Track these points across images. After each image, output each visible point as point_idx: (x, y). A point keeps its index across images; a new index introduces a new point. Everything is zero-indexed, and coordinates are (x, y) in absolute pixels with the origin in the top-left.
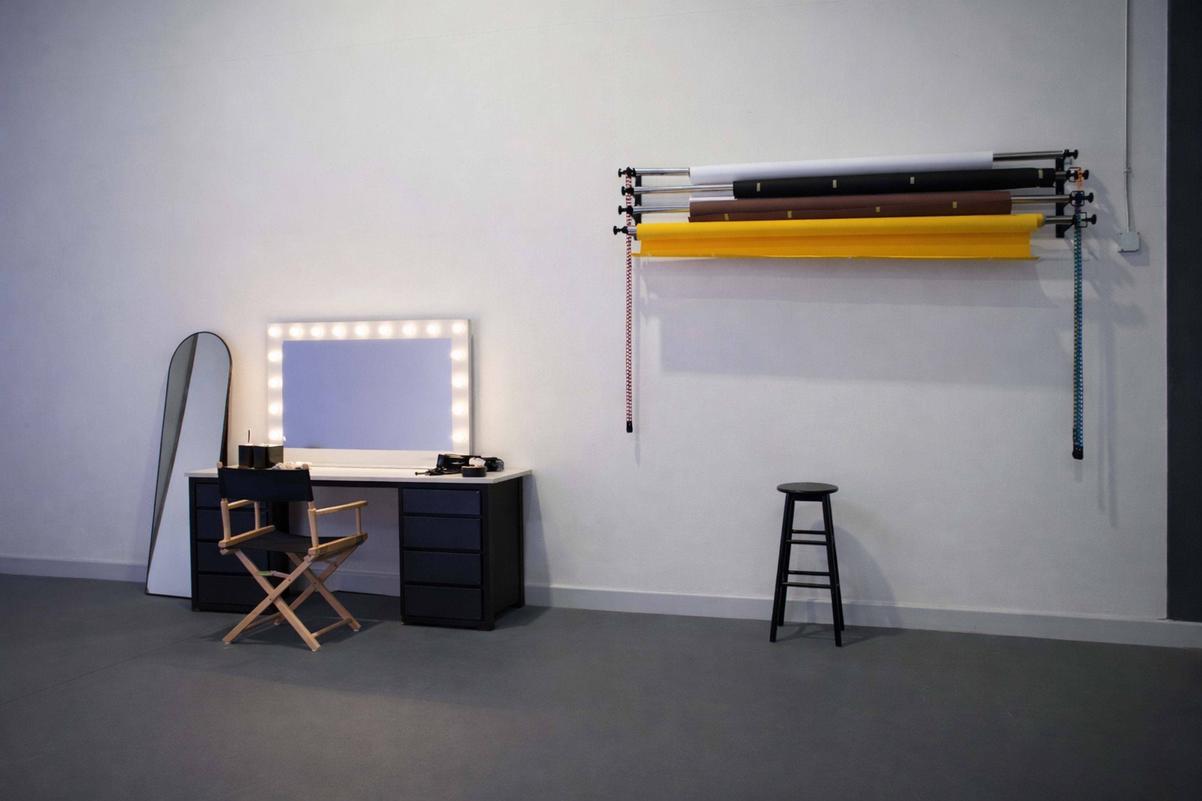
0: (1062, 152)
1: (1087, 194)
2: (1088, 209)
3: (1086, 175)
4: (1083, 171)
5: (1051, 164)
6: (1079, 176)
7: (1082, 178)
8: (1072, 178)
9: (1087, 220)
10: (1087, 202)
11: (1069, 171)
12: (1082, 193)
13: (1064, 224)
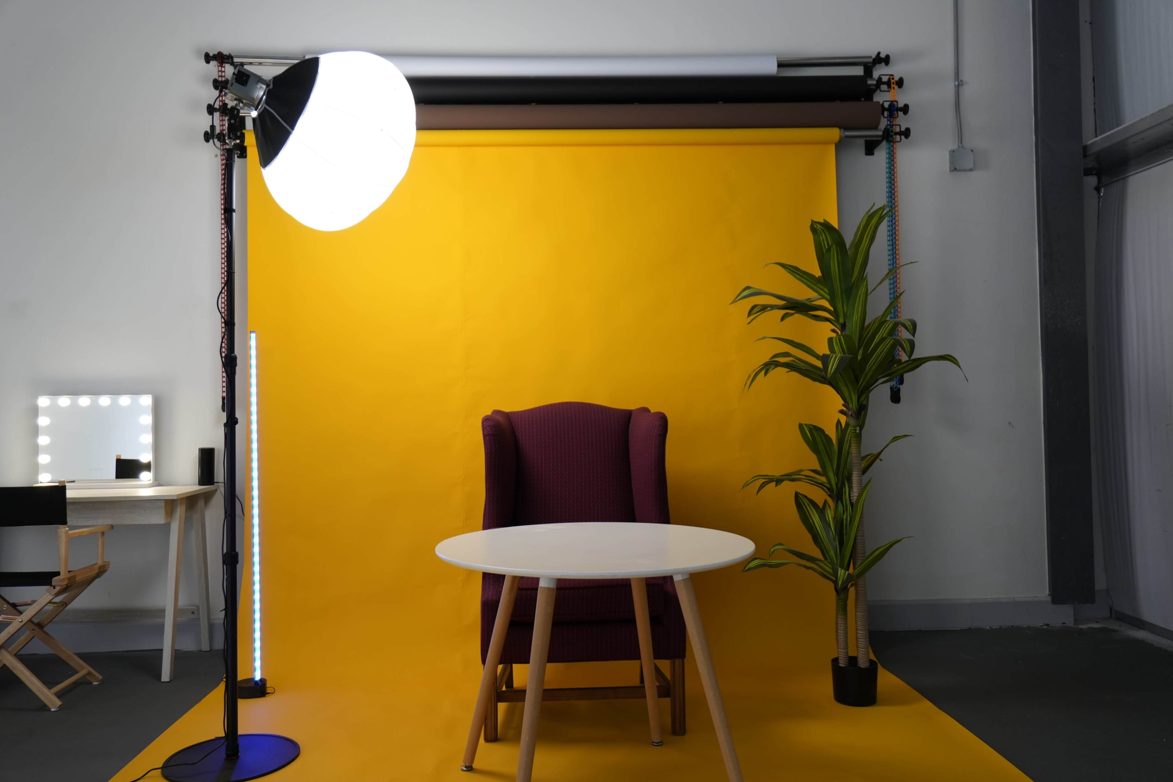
0: (871, 57)
1: (901, 105)
2: (902, 122)
3: (900, 83)
4: (897, 78)
5: (859, 71)
6: (892, 86)
7: (896, 87)
8: (884, 87)
9: (900, 133)
10: (901, 113)
11: (880, 79)
12: (895, 103)
13: (874, 139)
